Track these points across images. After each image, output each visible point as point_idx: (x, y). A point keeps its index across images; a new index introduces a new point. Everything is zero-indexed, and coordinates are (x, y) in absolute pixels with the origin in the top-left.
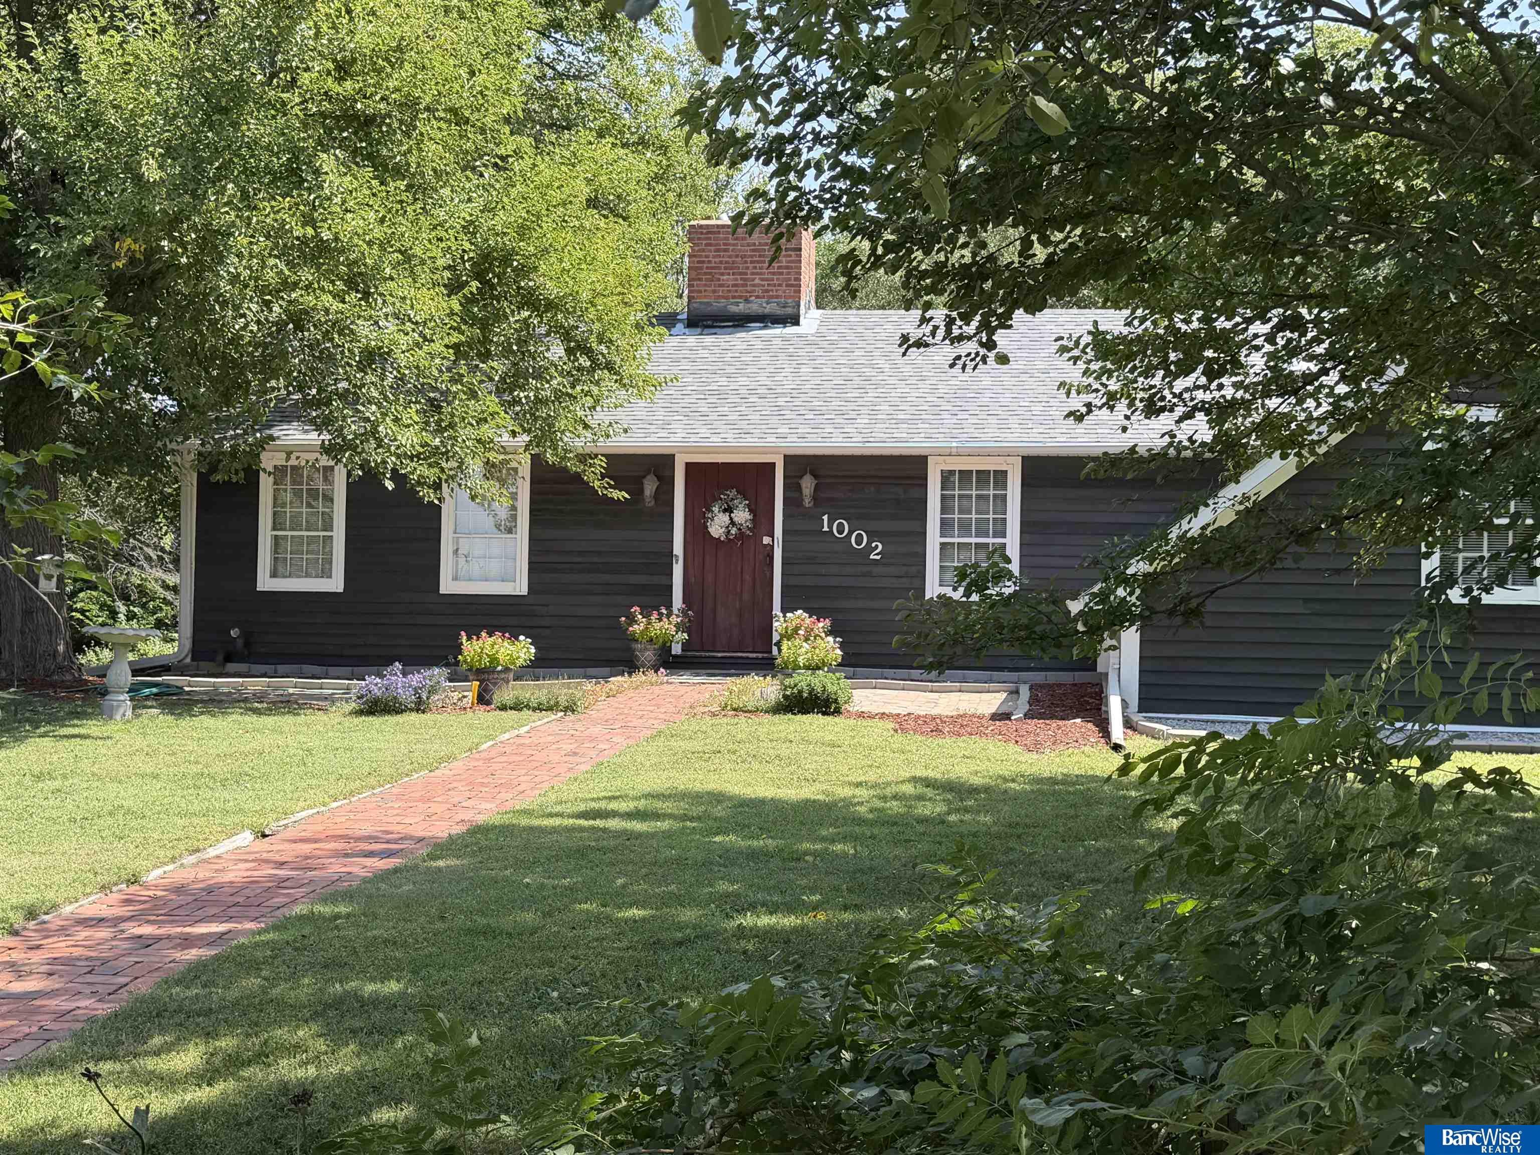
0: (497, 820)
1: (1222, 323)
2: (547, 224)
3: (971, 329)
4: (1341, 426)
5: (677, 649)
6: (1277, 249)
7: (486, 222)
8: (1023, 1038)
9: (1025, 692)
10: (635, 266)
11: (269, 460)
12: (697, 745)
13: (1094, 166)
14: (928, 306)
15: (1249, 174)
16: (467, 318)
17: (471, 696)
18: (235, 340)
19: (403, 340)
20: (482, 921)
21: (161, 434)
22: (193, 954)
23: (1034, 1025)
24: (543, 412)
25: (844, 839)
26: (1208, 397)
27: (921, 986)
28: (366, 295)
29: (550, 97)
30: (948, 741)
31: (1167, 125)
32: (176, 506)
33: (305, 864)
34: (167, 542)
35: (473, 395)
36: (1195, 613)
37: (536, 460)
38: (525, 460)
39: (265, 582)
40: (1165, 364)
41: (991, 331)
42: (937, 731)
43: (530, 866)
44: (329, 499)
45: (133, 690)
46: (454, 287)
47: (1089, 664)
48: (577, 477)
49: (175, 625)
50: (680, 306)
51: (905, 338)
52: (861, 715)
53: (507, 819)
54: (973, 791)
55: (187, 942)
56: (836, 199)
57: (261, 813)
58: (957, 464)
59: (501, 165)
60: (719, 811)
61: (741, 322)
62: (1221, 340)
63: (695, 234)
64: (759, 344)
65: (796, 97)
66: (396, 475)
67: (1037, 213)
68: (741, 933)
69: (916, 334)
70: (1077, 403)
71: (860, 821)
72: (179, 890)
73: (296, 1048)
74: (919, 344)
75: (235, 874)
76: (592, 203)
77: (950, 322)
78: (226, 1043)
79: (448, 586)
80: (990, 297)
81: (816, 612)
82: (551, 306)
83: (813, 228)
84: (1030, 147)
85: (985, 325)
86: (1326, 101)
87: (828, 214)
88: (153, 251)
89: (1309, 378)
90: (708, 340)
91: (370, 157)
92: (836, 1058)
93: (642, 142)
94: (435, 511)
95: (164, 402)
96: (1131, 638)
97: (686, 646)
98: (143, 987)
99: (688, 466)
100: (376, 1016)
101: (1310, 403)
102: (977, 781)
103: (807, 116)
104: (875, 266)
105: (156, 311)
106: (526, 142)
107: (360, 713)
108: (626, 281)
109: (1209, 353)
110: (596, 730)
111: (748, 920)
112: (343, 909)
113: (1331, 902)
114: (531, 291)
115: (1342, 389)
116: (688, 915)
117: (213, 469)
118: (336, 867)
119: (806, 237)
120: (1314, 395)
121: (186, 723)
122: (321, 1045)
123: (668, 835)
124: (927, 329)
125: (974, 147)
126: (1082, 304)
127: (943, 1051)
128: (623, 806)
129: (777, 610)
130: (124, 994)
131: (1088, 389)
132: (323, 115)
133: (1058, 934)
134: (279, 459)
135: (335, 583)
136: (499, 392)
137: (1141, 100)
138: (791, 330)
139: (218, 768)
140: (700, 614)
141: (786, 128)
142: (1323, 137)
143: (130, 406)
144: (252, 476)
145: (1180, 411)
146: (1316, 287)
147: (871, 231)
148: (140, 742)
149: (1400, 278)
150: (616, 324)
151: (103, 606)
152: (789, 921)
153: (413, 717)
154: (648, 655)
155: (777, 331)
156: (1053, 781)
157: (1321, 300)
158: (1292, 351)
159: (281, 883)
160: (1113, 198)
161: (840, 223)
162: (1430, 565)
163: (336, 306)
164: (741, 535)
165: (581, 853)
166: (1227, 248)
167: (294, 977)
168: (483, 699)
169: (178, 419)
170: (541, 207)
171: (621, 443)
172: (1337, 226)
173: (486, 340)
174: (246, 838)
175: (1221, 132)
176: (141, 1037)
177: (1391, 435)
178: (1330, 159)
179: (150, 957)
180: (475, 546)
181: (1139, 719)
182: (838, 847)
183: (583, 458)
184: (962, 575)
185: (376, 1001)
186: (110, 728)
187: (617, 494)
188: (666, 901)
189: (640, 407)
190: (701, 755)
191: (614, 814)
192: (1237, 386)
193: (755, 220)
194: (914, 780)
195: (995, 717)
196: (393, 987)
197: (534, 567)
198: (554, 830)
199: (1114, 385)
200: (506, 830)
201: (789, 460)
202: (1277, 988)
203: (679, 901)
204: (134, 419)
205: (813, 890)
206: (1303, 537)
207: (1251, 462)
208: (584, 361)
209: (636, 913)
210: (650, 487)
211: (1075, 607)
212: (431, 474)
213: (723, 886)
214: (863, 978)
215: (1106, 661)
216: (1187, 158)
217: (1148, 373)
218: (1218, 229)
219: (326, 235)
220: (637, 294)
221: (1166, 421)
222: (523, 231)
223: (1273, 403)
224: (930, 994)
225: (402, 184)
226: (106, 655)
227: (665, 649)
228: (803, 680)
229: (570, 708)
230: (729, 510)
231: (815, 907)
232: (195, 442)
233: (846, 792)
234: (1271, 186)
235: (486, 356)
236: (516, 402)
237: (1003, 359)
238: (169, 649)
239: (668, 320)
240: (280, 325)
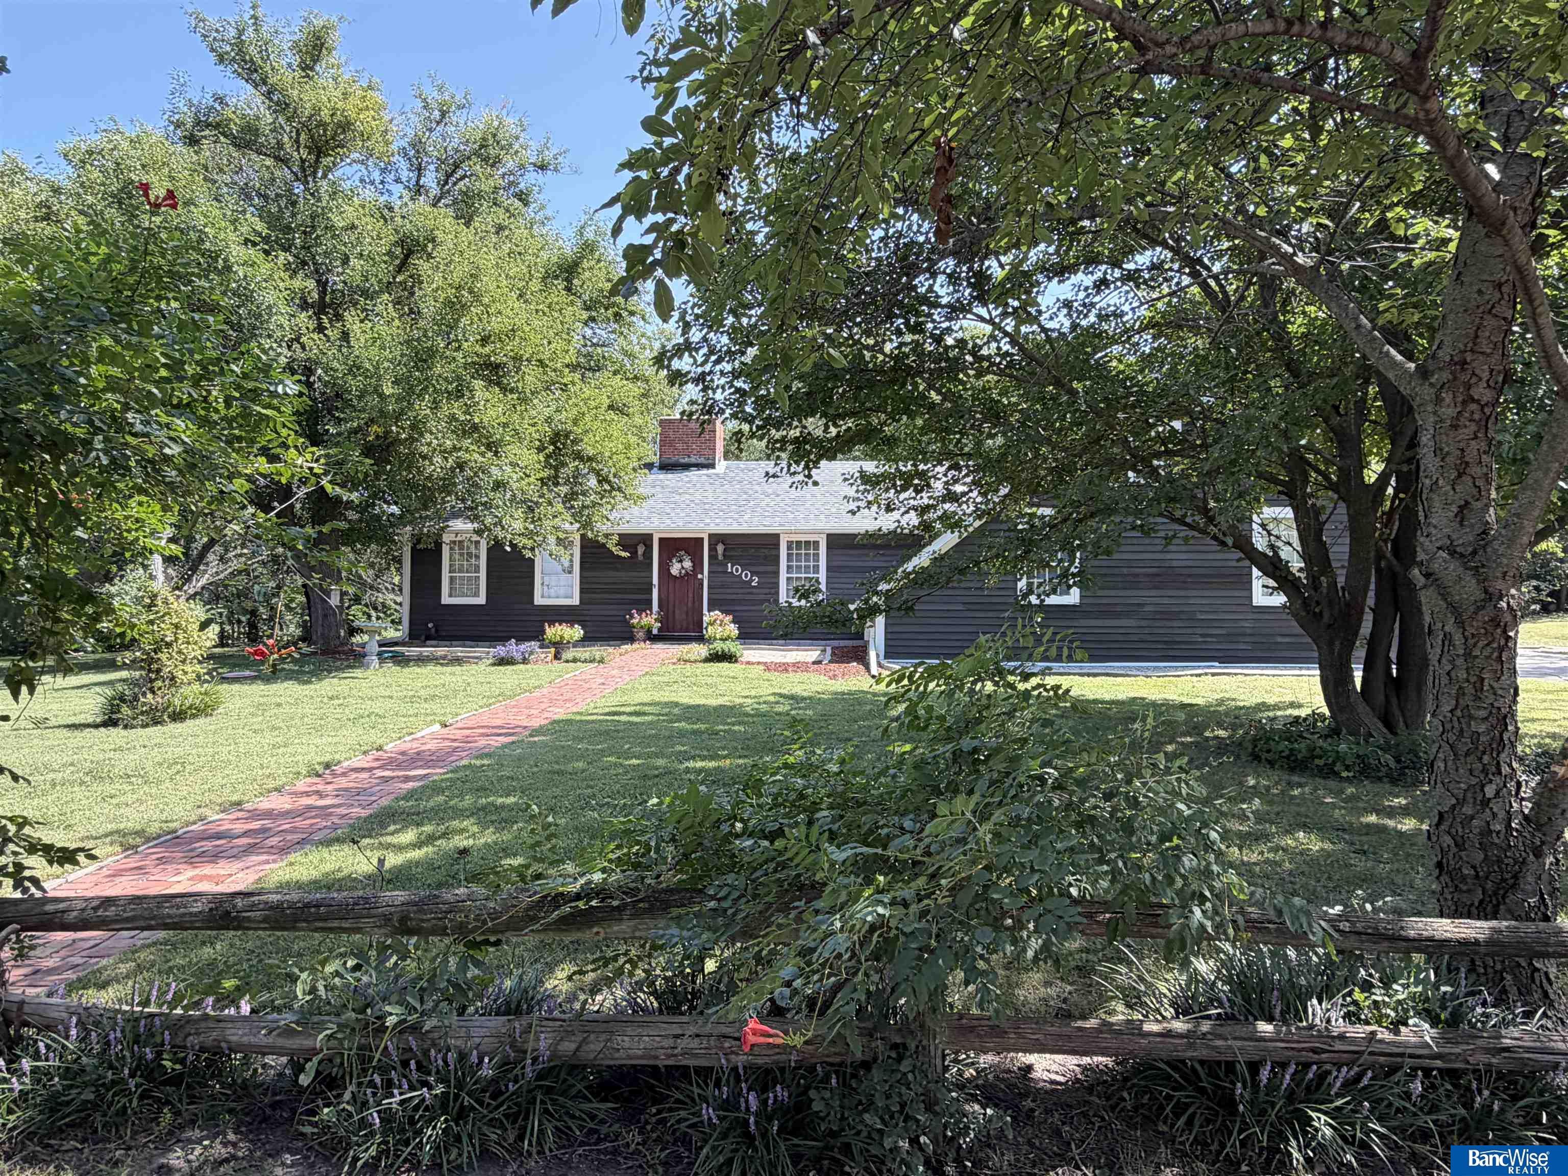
0: (564, 717)
1: (922, 467)
2: (588, 418)
3: (800, 469)
4: (980, 517)
5: (655, 632)
6: (948, 431)
7: (557, 417)
8: (825, 813)
9: (829, 650)
10: (633, 440)
11: (446, 538)
12: (666, 679)
13: (859, 388)
14: (778, 458)
15: (933, 393)
16: (547, 465)
17: (551, 656)
18: (430, 478)
19: (515, 476)
20: (557, 767)
21: (392, 525)
22: (410, 785)
23: (831, 807)
24: (586, 512)
25: (740, 724)
26: (915, 503)
27: (775, 790)
28: (496, 453)
29: (589, 356)
30: (791, 675)
31: (893, 369)
32: (400, 562)
33: (466, 740)
34: (396, 580)
35: (550, 503)
36: (911, 608)
37: (583, 537)
38: (577, 537)
39: (446, 600)
40: (894, 486)
41: (810, 470)
42: (786, 670)
43: (581, 740)
44: (477, 557)
45: (379, 654)
46: (540, 450)
47: (860, 636)
48: (604, 545)
49: (400, 623)
50: (656, 459)
51: (767, 474)
52: (748, 663)
53: (569, 717)
54: (804, 699)
55: (407, 779)
56: (732, 404)
57: (444, 715)
58: (795, 538)
59: (564, 388)
60: (676, 711)
61: (686, 467)
62: (922, 475)
63: (662, 422)
64: (695, 478)
65: (711, 352)
66: (512, 545)
67: (831, 411)
68: (687, 770)
69: (771, 472)
70: (853, 506)
71: (747, 715)
72: (403, 753)
73: (463, 831)
74: (774, 476)
75: (432, 746)
76: (611, 407)
77: (789, 466)
78: (428, 829)
79: (538, 600)
80: (810, 452)
81: (726, 612)
82: (590, 459)
83: (721, 419)
84: (827, 379)
85: (807, 467)
86: (969, 358)
87: (728, 411)
88: (387, 433)
89: (964, 494)
90: (670, 476)
91: (498, 384)
92: (733, 826)
93: (636, 378)
94: (532, 561)
95: (394, 509)
96: (880, 620)
97: (660, 630)
98: (384, 802)
99: (661, 540)
100: (503, 814)
101: (964, 506)
102: (805, 694)
103: (717, 362)
104: (752, 437)
105: (389, 462)
106: (577, 376)
107: (494, 664)
108: (628, 447)
109: (916, 481)
110: (614, 672)
111: (691, 764)
112: (486, 762)
113: (976, 743)
114: (579, 452)
115: (979, 499)
116: (661, 762)
117: (419, 541)
118: (483, 742)
119: (718, 422)
120: (966, 502)
121: (406, 670)
122: (475, 829)
123: (651, 723)
124: (778, 469)
125: (801, 378)
126: (855, 459)
127: (786, 821)
128: (628, 709)
129: (705, 611)
130: (375, 805)
131: (858, 499)
132: (474, 363)
133: (842, 762)
134: (452, 537)
135: (481, 600)
136: (564, 503)
137: (881, 357)
138: (711, 471)
139: (422, 693)
140: (667, 615)
141: (707, 368)
142: (968, 376)
143: (377, 510)
144: (439, 545)
145: (903, 510)
146: (966, 449)
147: (749, 420)
148: (382, 681)
149: (1007, 446)
150: (624, 468)
151: (364, 613)
152: (712, 764)
153: (521, 666)
154: (641, 635)
155: (705, 471)
156: (843, 693)
157: (969, 456)
158: (956, 481)
159: (455, 750)
160: (868, 405)
161: (734, 416)
162: (1022, 584)
163: (481, 459)
164: (687, 574)
165: (607, 732)
166: (923, 431)
167: (461, 796)
168: (557, 657)
169: (401, 517)
170: (585, 409)
171: (626, 528)
172: (976, 420)
173: (556, 476)
174: (437, 727)
175: (919, 373)
176: (383, 825)
177: (1002, 522)
178: (972, 388)
179: (387, 787)
180: (552, 580)
181: (885, 663)
182: (736, 728)
183: (607, 536)
184: (797, 590)
185: (503, 807)
186: (369, 673)
187: (624, 554)
188: (649, 756)
189: (635, 510)
190: (668, 684)
191: (624, 713)
192: (930, 498)
193: (691, 414)
194: (774, 694)
195: (814, 663)
196: (511, 800)
197: (582, 591)
198: (593, 722)
199: (870, 497)
200: (569, 722)
201: (711, 536)
202: (949, 783)
203: (657, 755)
204: (378, 518)
205: (724, 749)
206: (962, 571)
207: (938, 535)
208: (607, 487)
209: (635, 761)
210: (641, 550)
211: (852, 607)
212: (529, 543)
213: (679, 748)
214: (746, 786)
215: (869, 633)
216: (903, 385)
217: (887, 490)
218: (919, 422)
219: (477, 420)
220: (634, 453)
221: (896, 515)
222: (575, 422)
223: (947, 506)
224: (780, 794)
225: (515, 396)
226: (366, 638)
227: (649, 631)
228: (719, 646)
229: (601, 661)
230: (681, 561)
231: (725, 757)
232: (409, 528)
233: (738, 701)
234: (944, 399)
235: (557, 484)
236: (572, 507)
237: (816, 484)
238: (399, 634)
239: (649, 466)
240: (452, 469)
